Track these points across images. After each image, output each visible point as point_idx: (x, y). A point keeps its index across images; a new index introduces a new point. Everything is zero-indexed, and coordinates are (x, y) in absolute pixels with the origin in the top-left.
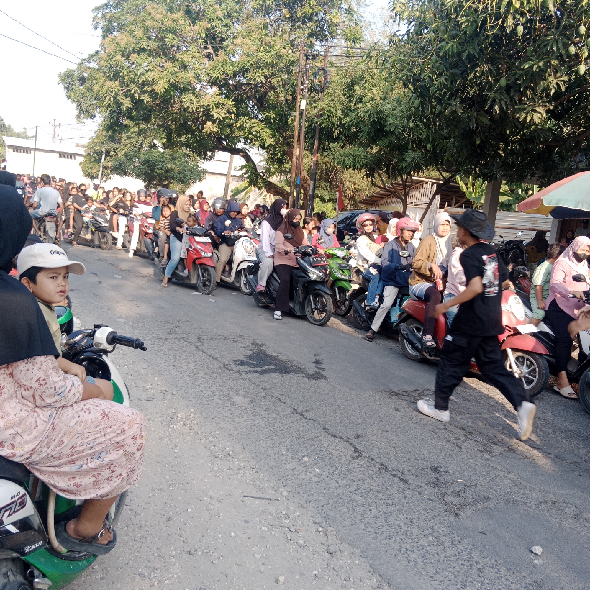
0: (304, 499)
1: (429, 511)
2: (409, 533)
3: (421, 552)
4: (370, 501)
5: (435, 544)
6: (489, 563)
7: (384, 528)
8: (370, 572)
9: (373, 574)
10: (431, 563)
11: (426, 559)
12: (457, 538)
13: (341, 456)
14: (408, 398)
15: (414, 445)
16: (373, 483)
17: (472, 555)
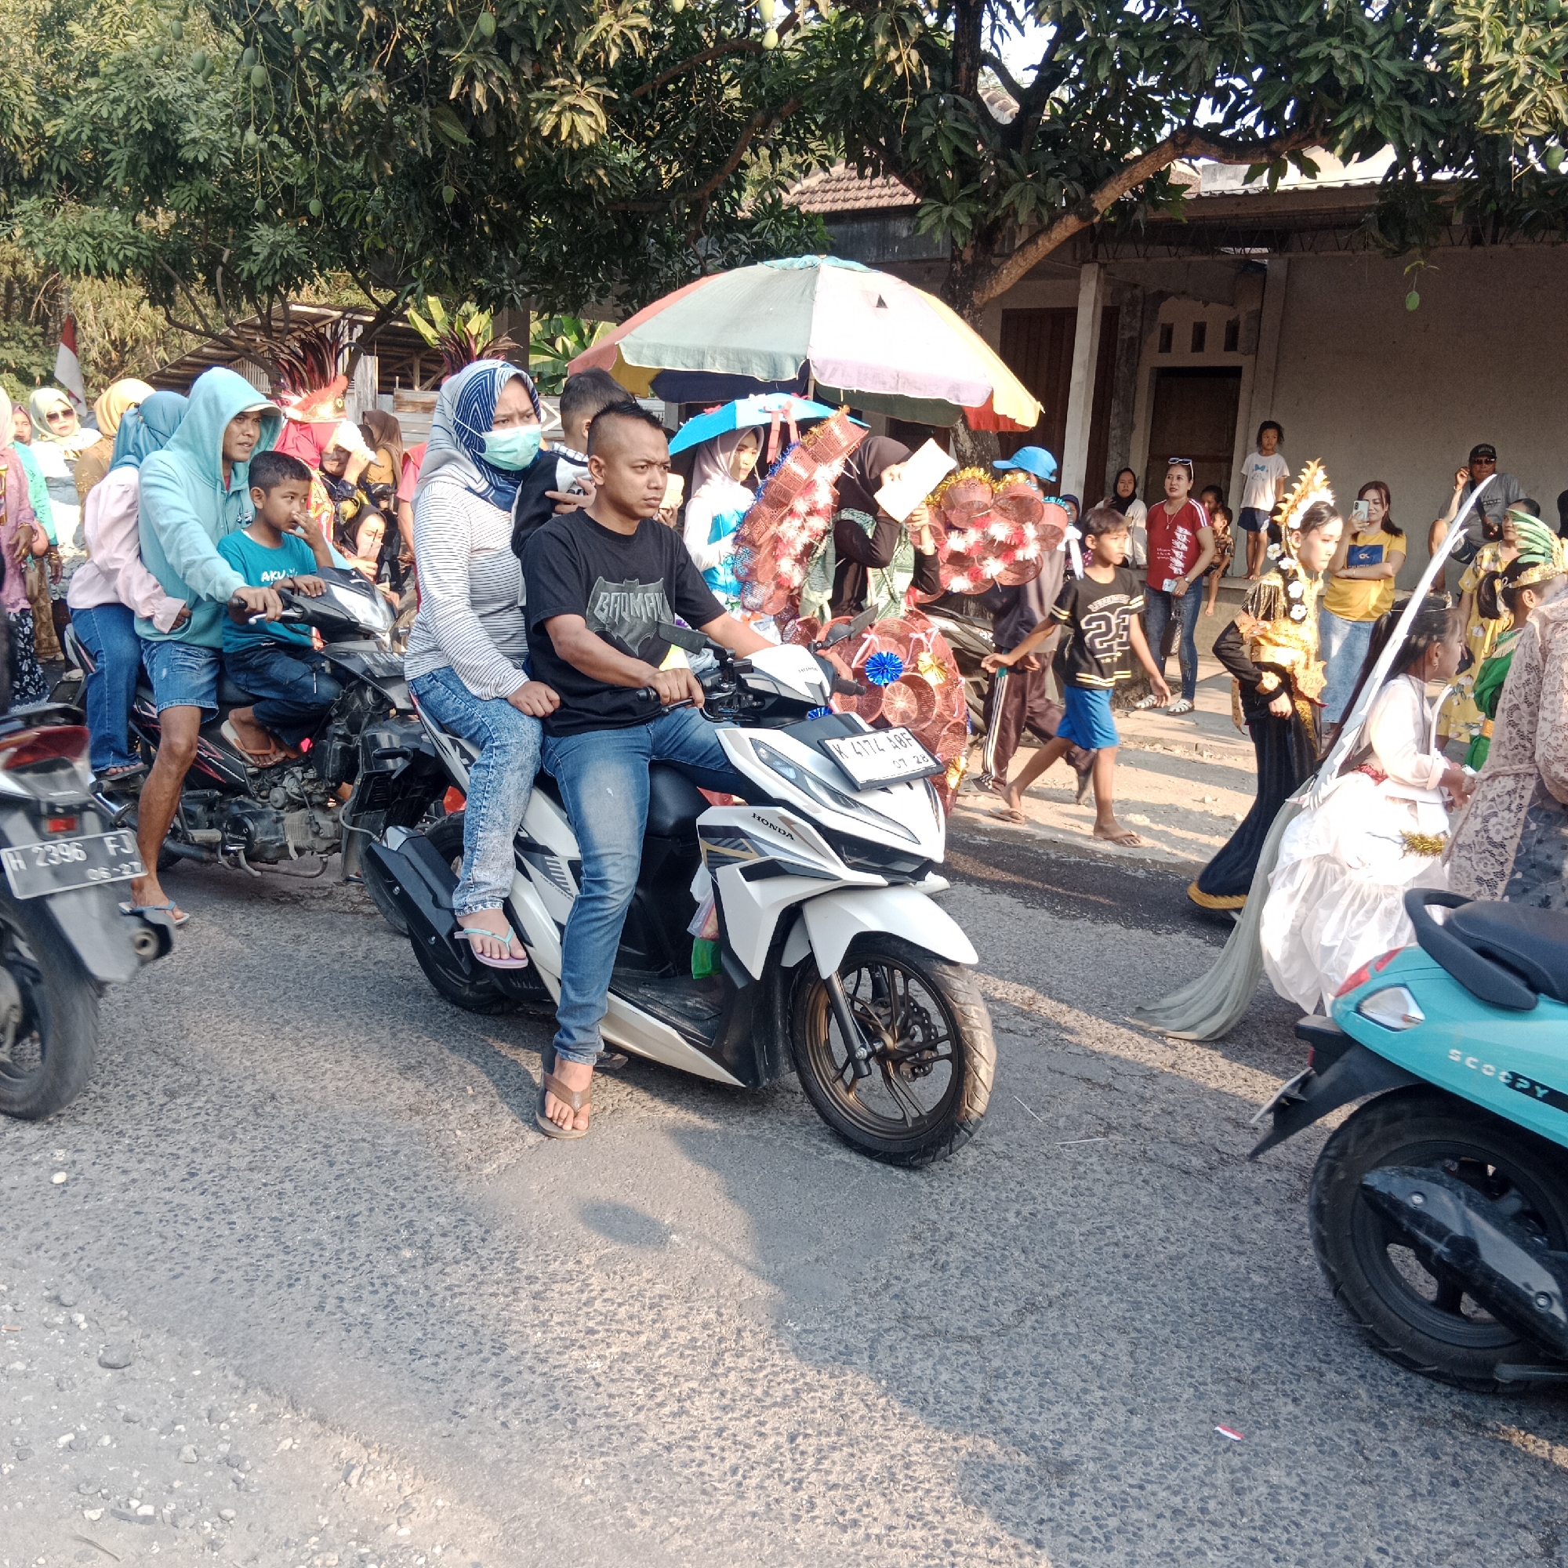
0: (20, 1241)
1: (399, 1183)
2: (344, 1257)
3: (383, 1294)
4: (227, 1199)
5: (420, 1262)
6: (562, 1274)
7: (274, 1260)
8: (237, 1388)
9: (245, 1392)
10: (410, 1315)
11: (396, 1309)
12: (478, 1232)
13: (133, 1097)
14: (328, 905)
15: (349, 1025)
16: (236, 1149)
17: (518, 1264)
